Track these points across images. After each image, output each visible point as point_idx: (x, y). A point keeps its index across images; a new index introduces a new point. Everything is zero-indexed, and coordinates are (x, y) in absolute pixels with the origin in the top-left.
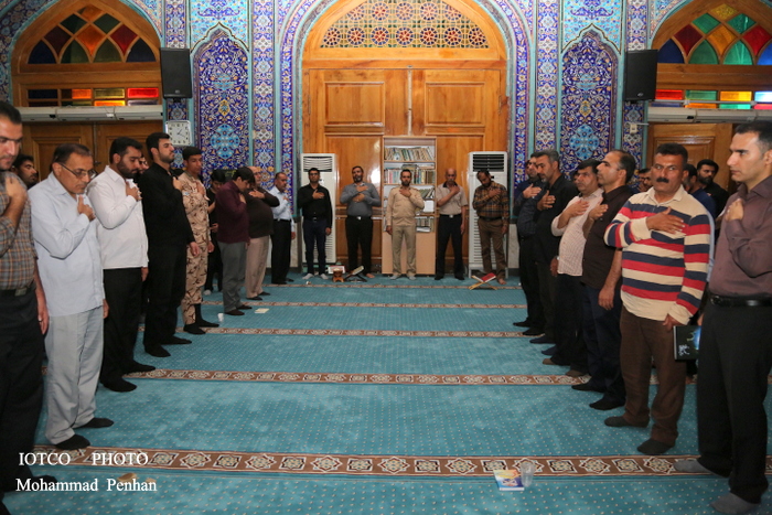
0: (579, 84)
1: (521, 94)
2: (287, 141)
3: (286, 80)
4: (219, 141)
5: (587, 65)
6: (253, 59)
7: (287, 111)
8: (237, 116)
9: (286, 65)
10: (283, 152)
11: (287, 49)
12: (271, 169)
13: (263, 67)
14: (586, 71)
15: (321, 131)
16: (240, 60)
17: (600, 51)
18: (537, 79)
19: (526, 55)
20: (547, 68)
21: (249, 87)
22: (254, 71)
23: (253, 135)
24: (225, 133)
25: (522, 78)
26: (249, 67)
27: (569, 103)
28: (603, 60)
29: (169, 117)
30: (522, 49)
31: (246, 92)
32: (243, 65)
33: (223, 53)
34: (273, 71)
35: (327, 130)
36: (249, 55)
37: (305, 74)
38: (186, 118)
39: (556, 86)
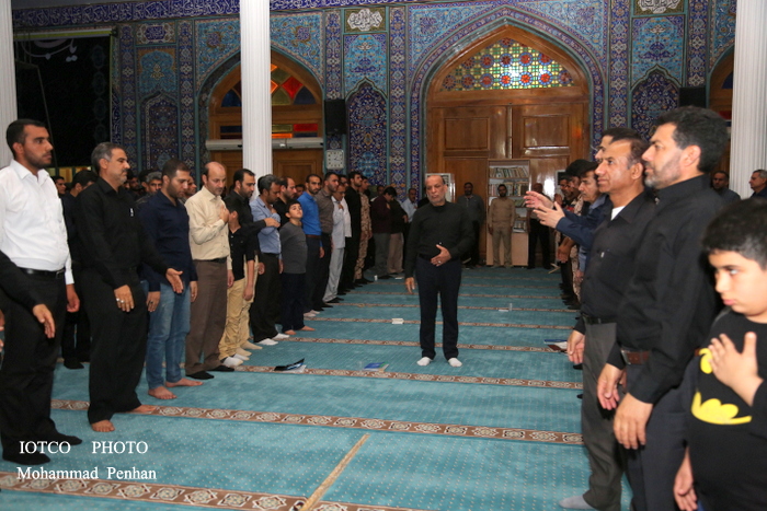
0: (648, 113)
1: (598, 123)
2: (415, 164)
3: (415, 118)
4: (363, 164)
5: (655, 97)
6: (391, 104)
7: (415, 142)
8: (378, 145)
9: (414, 107)
10: (412, 173)
11: (415, 95)
12: (403, 185)
13: (397, 109)
14: (655, 101)
15: (441, 156)
16: (380, 103)
17: (667, 84)
18: (609, 111)
19: (602, 92)
20: (618, 103)
21: (387, 124)
22: (391, 112)
23: (391, 160)
24: (368, 158)
25: (598, 111)
26: (387, 109)
27: (640, 128)
28: (670, 92)
29: (329, 148)
30: (598, 88)
31: (384, 127)
32: (382, 107)
33: (368, 99)
34: (405, 113)
35: (445, 155)
36: (387, 100)
37: (429, 112)
38: (340, 148)
39: (626, 116)
